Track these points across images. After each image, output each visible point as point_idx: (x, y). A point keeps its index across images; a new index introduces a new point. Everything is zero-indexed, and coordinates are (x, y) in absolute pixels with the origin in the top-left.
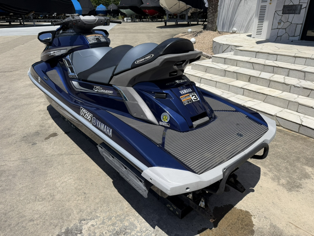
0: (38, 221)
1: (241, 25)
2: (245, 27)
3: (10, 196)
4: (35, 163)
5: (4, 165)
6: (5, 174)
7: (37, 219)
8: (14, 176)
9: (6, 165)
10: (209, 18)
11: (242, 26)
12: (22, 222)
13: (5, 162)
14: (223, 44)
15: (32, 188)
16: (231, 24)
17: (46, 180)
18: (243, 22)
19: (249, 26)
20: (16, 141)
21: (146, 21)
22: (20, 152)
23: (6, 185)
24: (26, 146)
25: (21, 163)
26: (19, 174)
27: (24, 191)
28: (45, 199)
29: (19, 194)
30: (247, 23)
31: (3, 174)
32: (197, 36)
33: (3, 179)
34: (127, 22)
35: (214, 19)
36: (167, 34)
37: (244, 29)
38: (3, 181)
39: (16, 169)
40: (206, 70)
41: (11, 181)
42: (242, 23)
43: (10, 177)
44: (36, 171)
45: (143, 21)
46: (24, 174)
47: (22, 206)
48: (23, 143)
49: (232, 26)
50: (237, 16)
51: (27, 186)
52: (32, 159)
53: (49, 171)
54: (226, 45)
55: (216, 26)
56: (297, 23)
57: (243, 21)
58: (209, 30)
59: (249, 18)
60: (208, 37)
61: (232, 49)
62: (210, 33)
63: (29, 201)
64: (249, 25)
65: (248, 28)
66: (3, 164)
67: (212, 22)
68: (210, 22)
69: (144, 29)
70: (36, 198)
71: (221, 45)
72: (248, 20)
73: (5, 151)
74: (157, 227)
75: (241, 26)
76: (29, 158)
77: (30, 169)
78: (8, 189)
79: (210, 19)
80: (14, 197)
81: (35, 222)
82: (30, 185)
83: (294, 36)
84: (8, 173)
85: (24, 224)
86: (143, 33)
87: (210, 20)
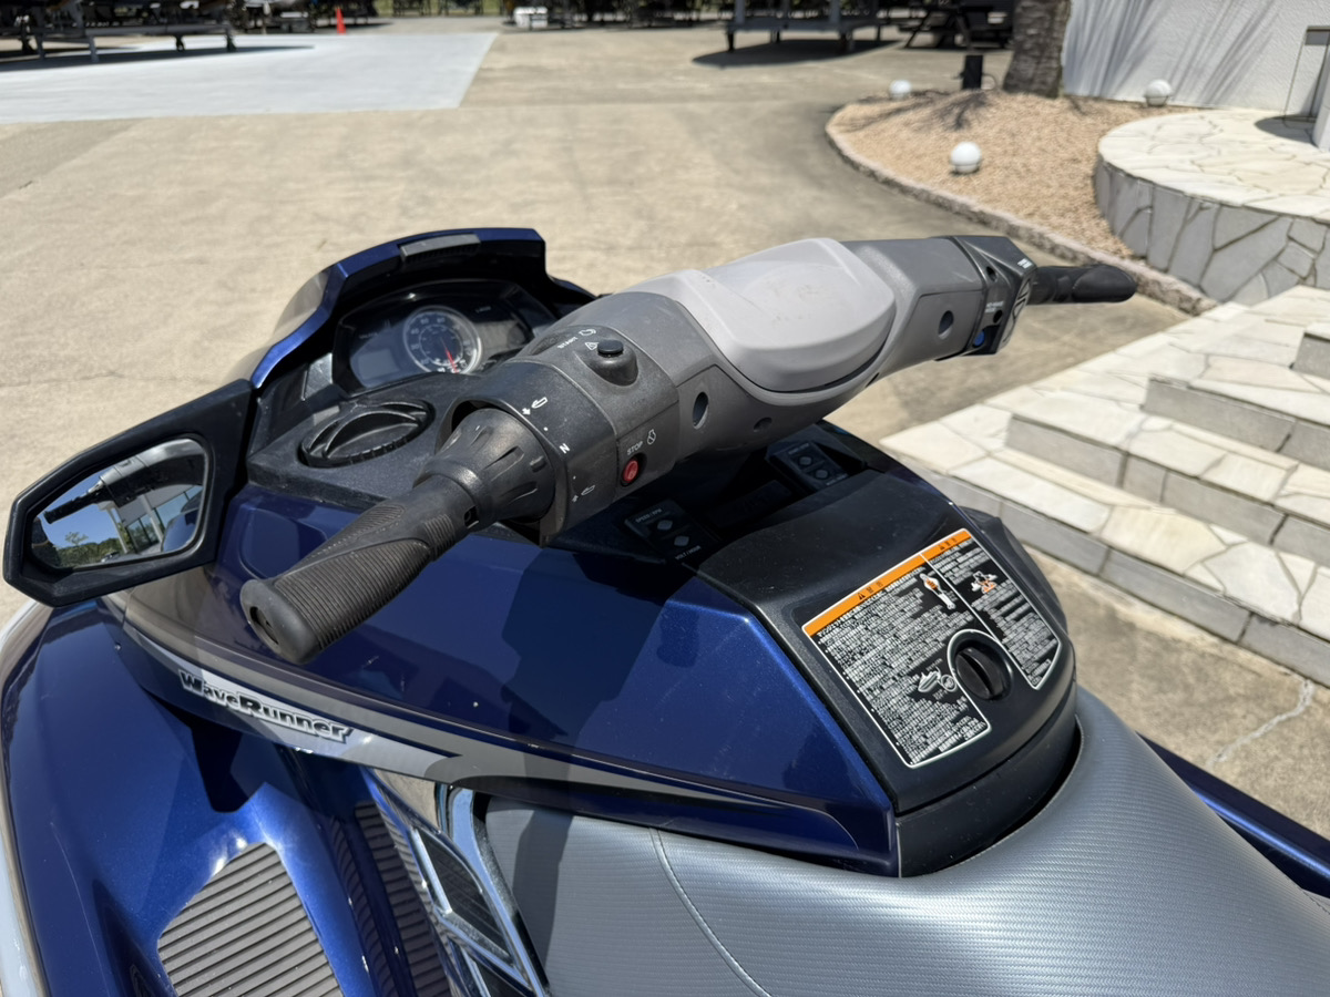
1: (1186, 60)
2: (1209, 71)
10: (1029, 26)
11: (1189, 67)
14: (1222, 205)
16: (1123, 53)
18: (1198, 48)
19: (1236, 71)
21: (615, 23)
30: (1221, 52)
32: (968, 123)
34: (531, 29)
35: (1050, 30)
36: (776, 104)
37: (1200, 86)
40: (1288, 437)
42: (1190, 52)
45: (603, 24)
49: (1125, 67)
50: (1160, 16)
54: (1243, 211)
55: (1060, 70)
57: (1194, 42)
58: (1028, 91)
59: (1237, 28)
60: (1035, 134)
61: (1291, 239)
62: (1032, 111)
64: (1236, 64)
65: (1230, 79)
67: (1042, 48)
68: (1031, 49)
69: (641, 74)
71: (1201, 208)
72: (1231, 37)
75: (1183, 67)
79: (1032, 31)
86: (648, 98)
87: (1032, 36)
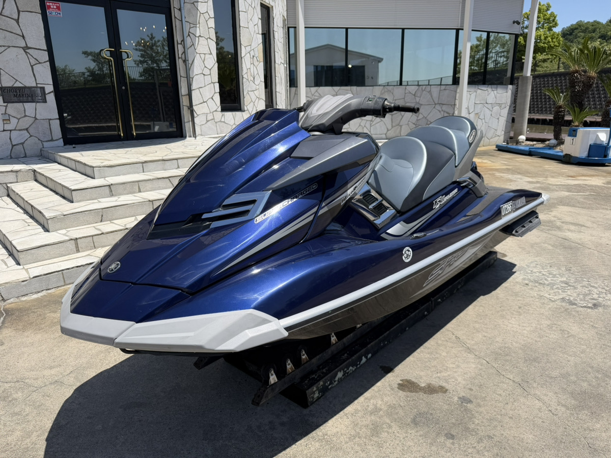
0: (588, 322)
3: (595, 358)
4: (516, 369)
5: (563, 405)
6: (577, 389)
7: (588, 324)
8: (565, 376)
9: (559, 404)
12: (604, 332)
13: (556, 409)
15: (560, 347)
17: (536, 341)
20: (480, 440)
22: (509, 406)
23: (589, 373)
24: (481, 409)
25: (535, 385)
26: (555, 373)
27: (572, 351)
28: (561, 330)
29: (582, 353)
31: (579, 392)
33: (585, 384)
38: (589, 382)
39: (552, 384)
41: (577, 373)
43: (573, 378)
44: (532, 358)
46: (549, 367)
47: (591, 341)
48: (477, 422)
51: (564, 353)
52: (512, 378)
53: (517, 345)
56: (49, 118)
63: (580, 340)
66: (563, 409)
70: (568, 337)
73: (531, 436)
74: (514, 270)
76: (511, 382)
77: (535, 367)
78: (590, 367)
80: (592, 354)
81: (592, 324)
82: (559, 352)
83: (52, 140)
84: (570, 387)
85: (603, 329)
